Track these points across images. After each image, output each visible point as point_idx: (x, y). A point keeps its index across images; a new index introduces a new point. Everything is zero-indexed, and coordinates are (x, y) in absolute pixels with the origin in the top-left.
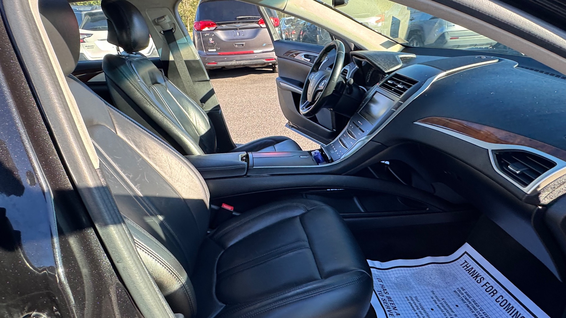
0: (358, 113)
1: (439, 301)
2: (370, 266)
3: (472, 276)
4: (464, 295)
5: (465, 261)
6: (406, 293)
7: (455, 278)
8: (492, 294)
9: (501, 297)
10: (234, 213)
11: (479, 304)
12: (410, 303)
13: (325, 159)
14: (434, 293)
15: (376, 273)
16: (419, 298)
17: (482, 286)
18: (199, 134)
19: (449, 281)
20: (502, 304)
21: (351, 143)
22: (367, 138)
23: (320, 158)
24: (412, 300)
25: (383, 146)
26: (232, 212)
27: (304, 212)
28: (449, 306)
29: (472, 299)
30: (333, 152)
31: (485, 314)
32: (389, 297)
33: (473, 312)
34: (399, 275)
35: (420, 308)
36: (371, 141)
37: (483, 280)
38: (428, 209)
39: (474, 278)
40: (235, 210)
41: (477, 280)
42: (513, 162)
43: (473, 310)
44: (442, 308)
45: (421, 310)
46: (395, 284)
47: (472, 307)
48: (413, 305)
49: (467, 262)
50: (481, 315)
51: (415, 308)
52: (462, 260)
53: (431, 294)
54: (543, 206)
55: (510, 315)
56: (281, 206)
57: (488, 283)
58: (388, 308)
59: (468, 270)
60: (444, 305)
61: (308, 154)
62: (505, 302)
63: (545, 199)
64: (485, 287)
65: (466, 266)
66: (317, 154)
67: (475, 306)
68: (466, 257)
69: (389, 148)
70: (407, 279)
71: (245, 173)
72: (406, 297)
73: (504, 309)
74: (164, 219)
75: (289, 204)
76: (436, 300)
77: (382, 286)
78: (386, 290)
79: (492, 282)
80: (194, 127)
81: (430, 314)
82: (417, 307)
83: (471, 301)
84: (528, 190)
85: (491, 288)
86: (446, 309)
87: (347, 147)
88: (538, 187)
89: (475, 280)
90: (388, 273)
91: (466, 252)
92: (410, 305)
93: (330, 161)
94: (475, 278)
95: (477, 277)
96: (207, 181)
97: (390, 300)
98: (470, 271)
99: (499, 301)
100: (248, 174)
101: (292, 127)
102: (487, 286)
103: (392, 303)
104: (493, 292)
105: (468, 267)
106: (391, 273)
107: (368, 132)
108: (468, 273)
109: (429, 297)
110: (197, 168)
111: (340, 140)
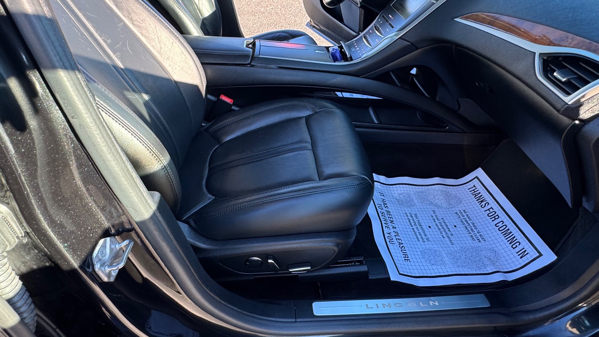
0: (391, 5)
1: (438, 219)
2: (375, 180)
3: (477, 200)
4: (465, 217)
5: (474, 185)
6: (406, 209)
7: (460, 201)
8: (494, 219)
9: (502, 222)
10: (233, 107)
11: (477, 227)
12: (408, 219)
13: (344, 57)
14: (435, 212)
15: (379, 187)
16: (418, 215)
17: (485, 211)
18: (202, 16)
19: (452, 203)
20: (500, 229)
21: (377, 40)
22: (396, 35)
23: (338, 55)
24: (412, 217)
25: (413, 47)
26: (232, 106)
27: (312, 113)
28: (447, 226)
29: (472, 221)
30: (354, 50)
31: (481, 236)
32: (388, 211)
33: (470, 233)
34: (403, 192)
35: (417, 225)
36: (399, 39)
37: (488, 205)
38: (447, 128)
39: (478, 202)
40: (234, 104)
41: (481, 204)
42: (561, 68)
43: (471, 231)
44: (440, 227)
45: (418, 226)
46: (397, 200)
47: (469, 229)
48: (412, 221)
49: (475, 187)
50: (477, 237)
51: (413, 224)
52: (471, 184)
53: (432, 213)
54: (581, 120)
55: (506, 239)
56: (286, 104)
57: (491, 208)
58: (385, 221)
59: (475, 194)
60: (443, 224)
61: (325, 49)
62: (505, 227)
63: (585, 113)
64: (488, 212)
65: (474, 190)
66: (335, 51)
67: (473, 228)
68: (476, 182)
69: (419, 50)
70: (410, 196)
71: (249, 62)
72: (406, 213)
73: (502, 233)
74: (150, 99)
75: (295, 102)
76: (436, 219)
77: (383, 200)
78: (386, 204)
79: (496, 208)
80: (196, 6)
81: (426, 230)
82: (415, 223)
83: (470, 223)
84: (570, 100)
85: (494, 213)
86: (443, 228)
87: (370, 45)
88: (583, 97)
89: (480, 204)
90: (392, 189)
91: (477, 177)
92: (408, 221)
93: (349, 59)
94: (480, 203)
95: (482, 201)
96: (204, 65)
97: (388, 213)
98: (476, 196)
99: (499, 226)
100: (252, 64)
101: (314, 27)
102: (490, 211)
103: (391, 216)
104: (494, 217)
105: (475, 192)
106: (395, 189)
107: (399, 27)
108: (474, 197)
109: (429, 215)
110: (193, 48)
111: (365, 37)
